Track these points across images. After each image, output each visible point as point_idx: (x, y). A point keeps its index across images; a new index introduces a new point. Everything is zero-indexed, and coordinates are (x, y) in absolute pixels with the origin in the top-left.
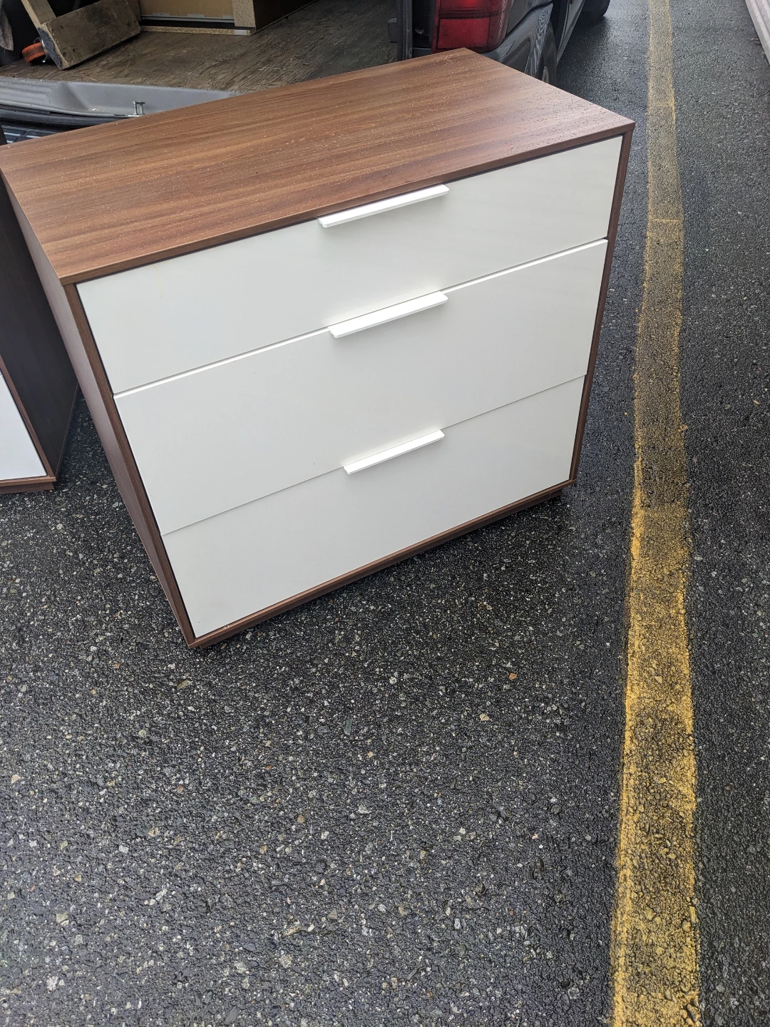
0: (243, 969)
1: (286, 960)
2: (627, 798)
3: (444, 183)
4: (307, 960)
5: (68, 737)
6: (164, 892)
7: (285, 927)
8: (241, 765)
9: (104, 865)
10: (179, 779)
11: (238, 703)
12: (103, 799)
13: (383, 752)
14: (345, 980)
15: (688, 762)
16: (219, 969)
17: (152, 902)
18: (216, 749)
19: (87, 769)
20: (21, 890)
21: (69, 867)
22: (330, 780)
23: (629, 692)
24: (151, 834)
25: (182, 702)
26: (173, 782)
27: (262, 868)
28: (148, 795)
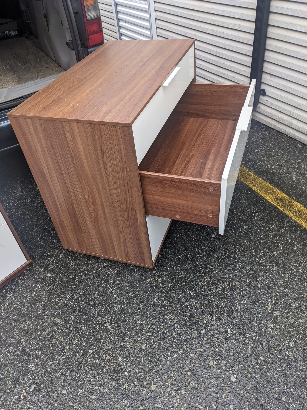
0: (272, 325)
1: (278, 313)
2: (295, 219)
4: (282, 308)
5: (144, 323)
6: (229, 330)
7: (268, 307)
9: (203, 340)
10: (193, 303)
11: (181, 273)
12: (179, 327)
13: (234, 252)
14: (296, 304)
15: (296, 203)
16: (267, 331)
17: (229, 335)
19: (163, 325)
20: (190, 370)
21: (195, 350)
22: (231, 269)
23: (267, 199)
24: (205, 322)
25: (165, 286)
26: (192, 305)
27: (244, 301)
28: (190, 314)
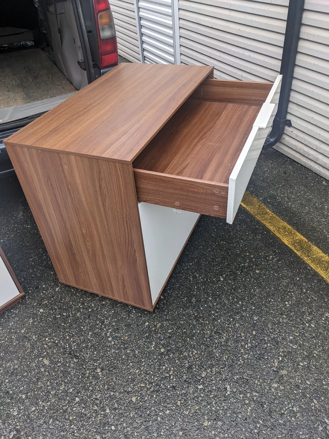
0: (277, 385)
1: (284, 372)
2: (313, 266)
4: (289, 367)
5: (137, 372)
6: (228, 387)
7: (274, 364)
8: (207, 334)
9: (200, 396)
10: (192, 353)
11: (183, 318)
12: (174, 379)
14: (304, 363)
15: (315, 248)
16: (270, 391)
17: (229, 393)
18: (193, 336)
19: (157, 375)
20: (182, 429)
21: (190, 407)
22: (238, 318)
23: (283, 241)
24: (203, 375)
25: (164, 331)
26: (191, 356)
27: (248, 356)
28: (188, 366)
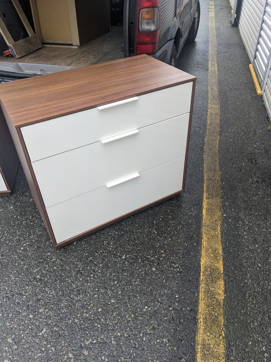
0: (72, 356)
1: (86, 353)
2: (201, 295)
3: (137, 96)
4: (93, 352)
5: (13, 278)
6: (45, 330)
7: (86, 341)
8: (72, 287)
9: (24, 321)
10: (50, 292)
11: (71, 266)
12: (24, 299)
13: (120, 281)
14: (106, 359)
15: (222, 283)
16: (63, 356)
17: (41, 334)
18: (63, 282)
19: (19, 289)
21: (12, 323)
22: (102, 291)
23: (202, 260)
24: (41, 311)
25: (52, 266)
26: (48, 293)
27: (78, 322)
28: (40, 298)
